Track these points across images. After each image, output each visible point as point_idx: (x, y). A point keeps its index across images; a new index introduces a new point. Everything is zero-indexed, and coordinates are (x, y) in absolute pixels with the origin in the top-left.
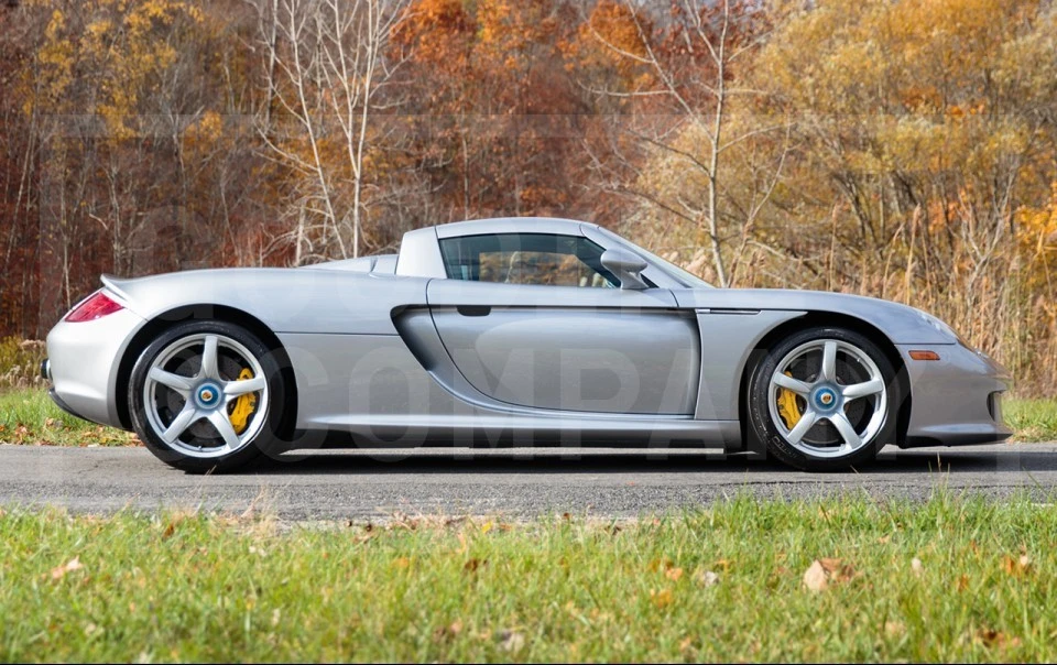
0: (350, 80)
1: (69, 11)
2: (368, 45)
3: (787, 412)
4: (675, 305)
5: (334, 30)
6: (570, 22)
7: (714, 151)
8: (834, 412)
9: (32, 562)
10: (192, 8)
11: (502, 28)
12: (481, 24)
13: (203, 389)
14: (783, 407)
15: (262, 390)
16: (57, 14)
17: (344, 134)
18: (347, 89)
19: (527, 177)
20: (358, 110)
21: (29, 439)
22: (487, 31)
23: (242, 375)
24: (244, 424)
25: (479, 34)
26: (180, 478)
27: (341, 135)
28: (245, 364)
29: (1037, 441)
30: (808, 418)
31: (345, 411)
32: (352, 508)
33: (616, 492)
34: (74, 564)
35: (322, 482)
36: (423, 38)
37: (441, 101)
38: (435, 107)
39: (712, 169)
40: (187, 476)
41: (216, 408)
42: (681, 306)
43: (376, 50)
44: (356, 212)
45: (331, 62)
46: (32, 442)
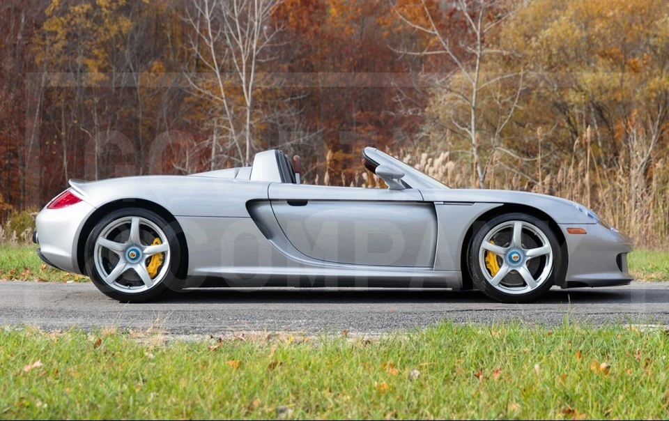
0: (243, 43)
2: (255, 21)
3: (491, 266)
4: (422, 200)
5: (233, 11)
7: (475, 90)
8: (520, 266)
9: (13, 361)
11: (343, 6)
12: (329, 5)
13: (131, 251)
14: (488, 263)
15: (167, 252)
17: (240, 78)
18: (242, 49)
20: (248, 63)
21: (31, 277)
22: (333, 9)
23: (154, 242)
24: (156, 272)
25: (328, 11)
26: (116, 306)
27: (238, 80)
28: (156, 235)
29: (661, 281)
30: (504, 270)
31: (219, 264)
32: (217, 326)
33: (381, 316)
34: (38, 364)
35: (203, 308)
36: (291, 14)
37: (305, 54)
39: (474, 102)
40: (120, 304)
41: (138, 263)
42: (425, 200)
43: (260, 24)
44: (248, 127)
45: (232, 32)
46: (32, 279)
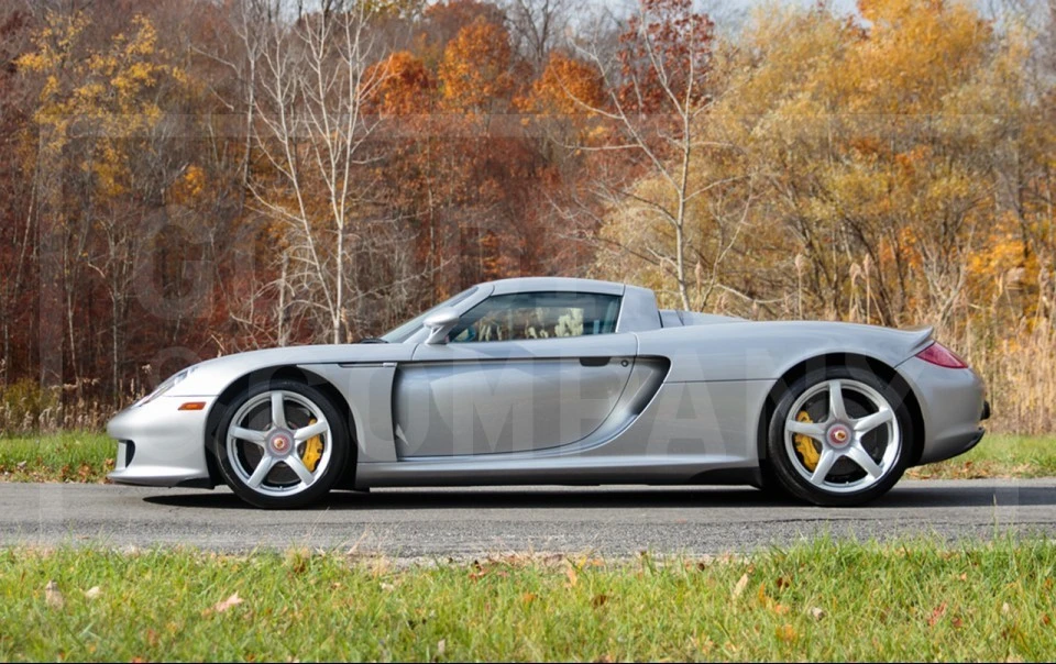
0: (332, 137)
1: (64, 75)
2: (349, 104)
5: (317, 92)
6: (526, 77)
7: (681, 201)
10: (175, 70)
11: (462, 83)
12: (442, 81)
16: (52, 79)
17: (328, 188)
18: (330, 145)
19: (488, 223)
20: (340, 166)
21: (93, 478)
22: (448, 88)
25: (442, 90)
27: (324, 190)
36: (387, 96)
37: (407, 153)
38: (401, 159)
39: (680, 217)
43: (357, 109)
44: (339, 260)
45: (315, 121)
46: (96, 481)
